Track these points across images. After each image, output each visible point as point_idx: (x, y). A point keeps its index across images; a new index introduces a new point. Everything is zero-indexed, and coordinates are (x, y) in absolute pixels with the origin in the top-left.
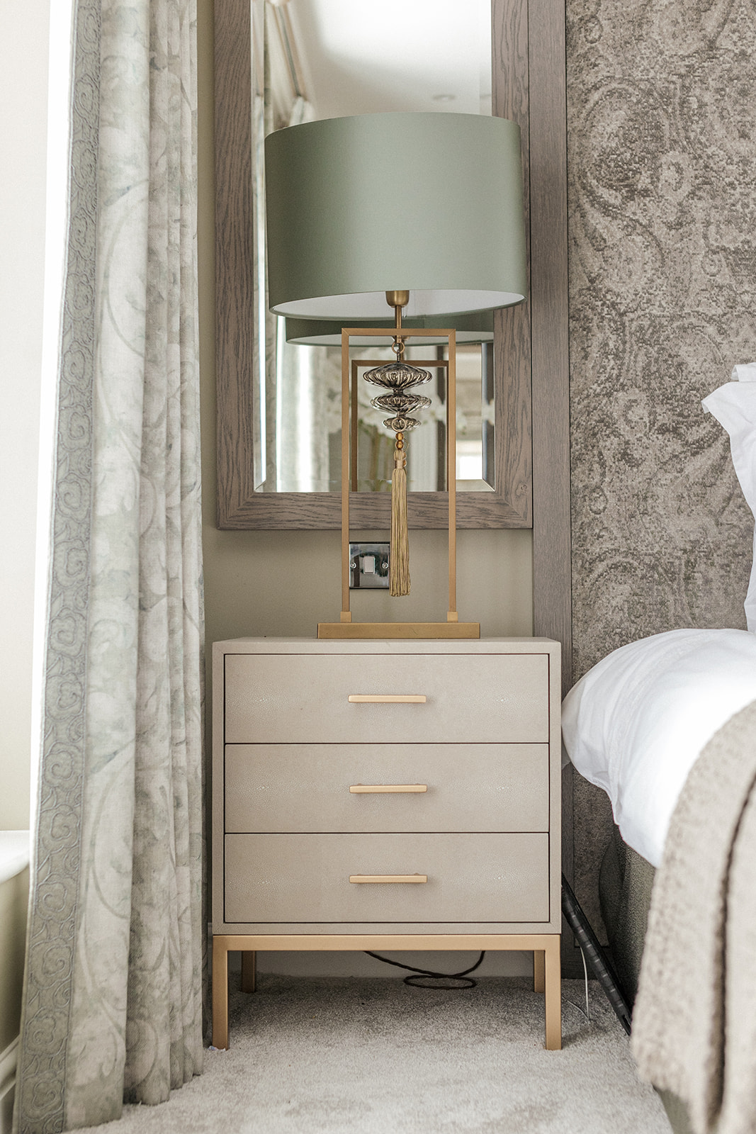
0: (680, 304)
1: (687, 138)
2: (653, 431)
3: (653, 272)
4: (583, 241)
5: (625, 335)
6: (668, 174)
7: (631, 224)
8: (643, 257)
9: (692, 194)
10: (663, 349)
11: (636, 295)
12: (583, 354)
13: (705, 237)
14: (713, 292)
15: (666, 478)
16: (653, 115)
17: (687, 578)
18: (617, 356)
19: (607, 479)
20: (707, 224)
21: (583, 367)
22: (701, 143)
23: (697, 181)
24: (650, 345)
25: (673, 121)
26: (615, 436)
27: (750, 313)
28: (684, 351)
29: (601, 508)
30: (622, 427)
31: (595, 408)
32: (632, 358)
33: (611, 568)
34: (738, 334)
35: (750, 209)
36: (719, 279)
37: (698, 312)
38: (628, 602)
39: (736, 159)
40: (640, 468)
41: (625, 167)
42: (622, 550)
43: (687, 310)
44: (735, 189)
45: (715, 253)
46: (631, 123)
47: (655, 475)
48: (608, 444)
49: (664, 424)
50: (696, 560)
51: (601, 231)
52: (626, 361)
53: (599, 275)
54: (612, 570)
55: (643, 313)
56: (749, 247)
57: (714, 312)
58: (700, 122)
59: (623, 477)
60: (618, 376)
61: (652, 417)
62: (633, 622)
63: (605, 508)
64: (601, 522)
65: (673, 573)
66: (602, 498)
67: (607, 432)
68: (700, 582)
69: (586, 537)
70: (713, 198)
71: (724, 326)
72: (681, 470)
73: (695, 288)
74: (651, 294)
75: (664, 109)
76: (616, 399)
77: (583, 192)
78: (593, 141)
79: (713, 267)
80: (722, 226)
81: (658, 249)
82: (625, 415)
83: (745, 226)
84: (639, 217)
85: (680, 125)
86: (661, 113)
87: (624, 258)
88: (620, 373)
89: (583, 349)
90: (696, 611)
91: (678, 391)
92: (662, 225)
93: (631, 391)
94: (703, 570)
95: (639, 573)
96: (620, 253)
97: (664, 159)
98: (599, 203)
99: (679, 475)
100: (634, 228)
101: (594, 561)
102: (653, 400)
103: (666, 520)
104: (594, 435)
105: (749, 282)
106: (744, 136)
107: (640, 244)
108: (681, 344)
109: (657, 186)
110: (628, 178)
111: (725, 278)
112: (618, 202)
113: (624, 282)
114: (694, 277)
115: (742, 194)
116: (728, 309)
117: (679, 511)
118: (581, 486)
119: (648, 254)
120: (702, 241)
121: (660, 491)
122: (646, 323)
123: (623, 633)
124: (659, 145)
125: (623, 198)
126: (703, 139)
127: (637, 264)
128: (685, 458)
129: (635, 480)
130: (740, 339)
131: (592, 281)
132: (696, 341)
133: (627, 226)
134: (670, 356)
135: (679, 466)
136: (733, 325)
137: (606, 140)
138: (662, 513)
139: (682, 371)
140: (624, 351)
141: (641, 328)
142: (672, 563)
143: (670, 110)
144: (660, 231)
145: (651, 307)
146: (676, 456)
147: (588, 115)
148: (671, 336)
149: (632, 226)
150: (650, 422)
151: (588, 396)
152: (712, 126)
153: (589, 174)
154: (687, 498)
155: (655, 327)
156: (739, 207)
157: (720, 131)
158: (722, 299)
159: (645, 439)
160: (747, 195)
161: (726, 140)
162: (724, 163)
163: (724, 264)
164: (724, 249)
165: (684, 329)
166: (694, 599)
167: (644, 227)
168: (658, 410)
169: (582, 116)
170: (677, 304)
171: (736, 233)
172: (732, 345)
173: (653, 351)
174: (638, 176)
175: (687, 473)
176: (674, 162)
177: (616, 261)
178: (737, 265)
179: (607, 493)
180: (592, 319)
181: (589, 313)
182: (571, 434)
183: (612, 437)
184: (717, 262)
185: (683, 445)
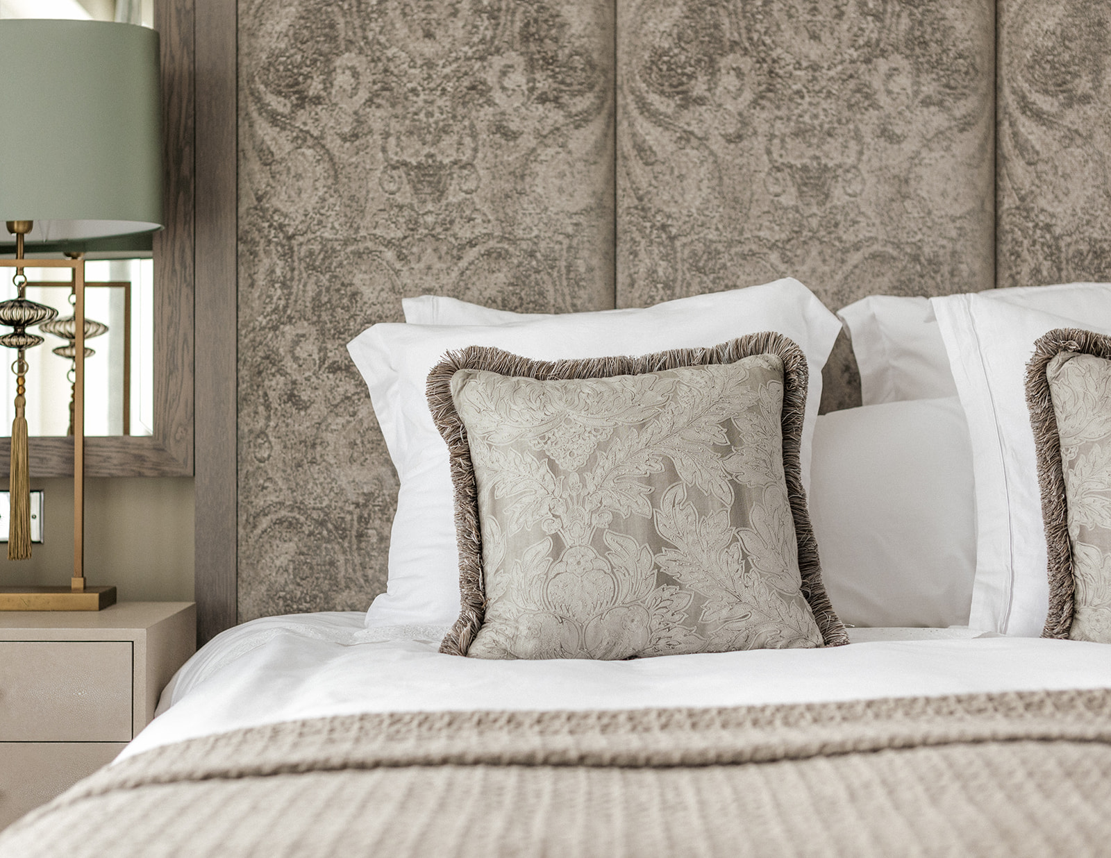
0: (355, 226)
1: (365, 38)
2: (323, 369)
3: (325, 189)
4: (251, 154)
5: (293, 261)
6: (343, 79)
7: (301, 135)
8: (314, 172)
9: (370, 102)
10: (336, 277)
11: (306, 215)
12: (250, 281)
13: (384, 150)
14: (392, 213)
15: (337, 422)
16: (327, 12)
17: (360, 536)
18: (284, 285)
19: (272, 424)
20: (386, 135)
21: (250, 296)
22: (379, 43)
23: (376, 87)
24: (321, 273)
25: (349, 19)
26: (281, 375)
27: (433, 236)
28: (358, 279)
29: (266, 455)
30: (290, 365)
31: (261, 343)
32: (301, 286)
33: (275, 524)
34: (419, 260)
35: (435, 118)
36: (399, 198)
37: (374, 235)
38: (294, 562)
39: (419, 62)
40: (309, 411)
41: (295, 71)
42: (288, 503)
43: (363, 233)
44: (418, 95)
45: (394, 168)
46: (302, 21)
47: (325, 419)
48: (273, 383)
49: (335, 362)
50: (369, 515)
51: (269, 143)
52: (294, 290)
53: (266, 193)
54: (277, 526)
55: (313, 236)
56: (434, 161)
57: (392, 235)
58: (380, 20)
59: (289, 421)
60: (286, 307)
61: (322, 354)
62: (299, 585)
63: (269, 456)
64: (266, 472)
65: (344, 530)
66: (266, 444)
67: (273, 370)
68: (374, 540)
69: (251, 488)
70: (393, 105)
71: (404, 251)
72: (354, 414)
73: (372, 207)
74: (322, 215)
75: (339, 6)
76: (283, 333)
77: (250, 99)
78: (261, 40)
79: (392, 184)
80: (403, 138)
81: (331, 163)
82: (292, 352)
83: (429, 138)
84: (310, 127)
85: (357, 23)
86: (336, 9)
87: (293, 173)
88: (287, 303)
89: (250, 275)
90: (370, 573)
91: (352, 324)
92: (336, 137)
93: (299, 324)
94: (377, 526)
95: (306, 530)
96: (289, 169)
97: (338, 62)
98: (266, 111)
99: (352, 419)
100: (305, 140)
101: (258, 515)
102: (323, 335)
103: (337, 470)
104: (260, 373)
105: (433, 200)
106: (429, 35)
107: (311, 159)
108: (355, 271)
109: (330, 93)
110: (297, 84)
111: (405, 196)
112: (287, 111)
113: (293, 201)
114: (371, 196)
115: (426, 101)
116: (409, 232)
117: (352, 460)
118: (246, 430)
119: (319, 169)
120: (380, 155)
121: (329, 437)
122: (316, 247)
123: (288, 596)
124: (333, 46)
125: (293, 106)
126: (383, 39)
127: (307, 180)
128: (359, 400)
129: (303, 425)
130: (422, 265)
131: (259, 199)
132: (373, 268)
133: (297, 138)
134: (343, 284)
135: (351, 409)
136: (415, 250)
137: (275, 40)
138: (332, 461)
139: (357, 302)
140: (292, 279)
141: (311, 253)
142: (343, 518)
143: (346, 7)
144: (333, 143)
145: (322, 230)
146: (348, 398)
147: (257, 11)
148: (345, 262)
149: (302, 138)
150: (320, 359)
151: (254, 329)
152: (393, 24)
153: (257, 79)
154: (360, 445)
155: (326, 252)
156: (422, 116)
157: (401, 31)
158: (402, 220)
159: (313, 379)
160: (432, 102)
161: (408, 40)
162: (405, 66)
163: (405, 181)
164: (405, 164)
165: (359, 254)
166: (367, 559)
167: (316, 138)
168: (329, 346)
169: (252, 12)
170: (351, 226)
171: (418, 145)
172: (414, 272)
173: (324, 279)
174: (309, 81)
175: (360, 416)
176: (350, 65)
177: (284, 177)
178: (420, 182)
179: (273, 439)
180: (259, 242)
181: (256, 235)
182: (237, 370)
183: (278, 376)
184: (397, 178)
185: (356, 386)
